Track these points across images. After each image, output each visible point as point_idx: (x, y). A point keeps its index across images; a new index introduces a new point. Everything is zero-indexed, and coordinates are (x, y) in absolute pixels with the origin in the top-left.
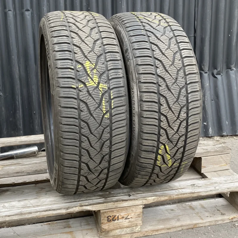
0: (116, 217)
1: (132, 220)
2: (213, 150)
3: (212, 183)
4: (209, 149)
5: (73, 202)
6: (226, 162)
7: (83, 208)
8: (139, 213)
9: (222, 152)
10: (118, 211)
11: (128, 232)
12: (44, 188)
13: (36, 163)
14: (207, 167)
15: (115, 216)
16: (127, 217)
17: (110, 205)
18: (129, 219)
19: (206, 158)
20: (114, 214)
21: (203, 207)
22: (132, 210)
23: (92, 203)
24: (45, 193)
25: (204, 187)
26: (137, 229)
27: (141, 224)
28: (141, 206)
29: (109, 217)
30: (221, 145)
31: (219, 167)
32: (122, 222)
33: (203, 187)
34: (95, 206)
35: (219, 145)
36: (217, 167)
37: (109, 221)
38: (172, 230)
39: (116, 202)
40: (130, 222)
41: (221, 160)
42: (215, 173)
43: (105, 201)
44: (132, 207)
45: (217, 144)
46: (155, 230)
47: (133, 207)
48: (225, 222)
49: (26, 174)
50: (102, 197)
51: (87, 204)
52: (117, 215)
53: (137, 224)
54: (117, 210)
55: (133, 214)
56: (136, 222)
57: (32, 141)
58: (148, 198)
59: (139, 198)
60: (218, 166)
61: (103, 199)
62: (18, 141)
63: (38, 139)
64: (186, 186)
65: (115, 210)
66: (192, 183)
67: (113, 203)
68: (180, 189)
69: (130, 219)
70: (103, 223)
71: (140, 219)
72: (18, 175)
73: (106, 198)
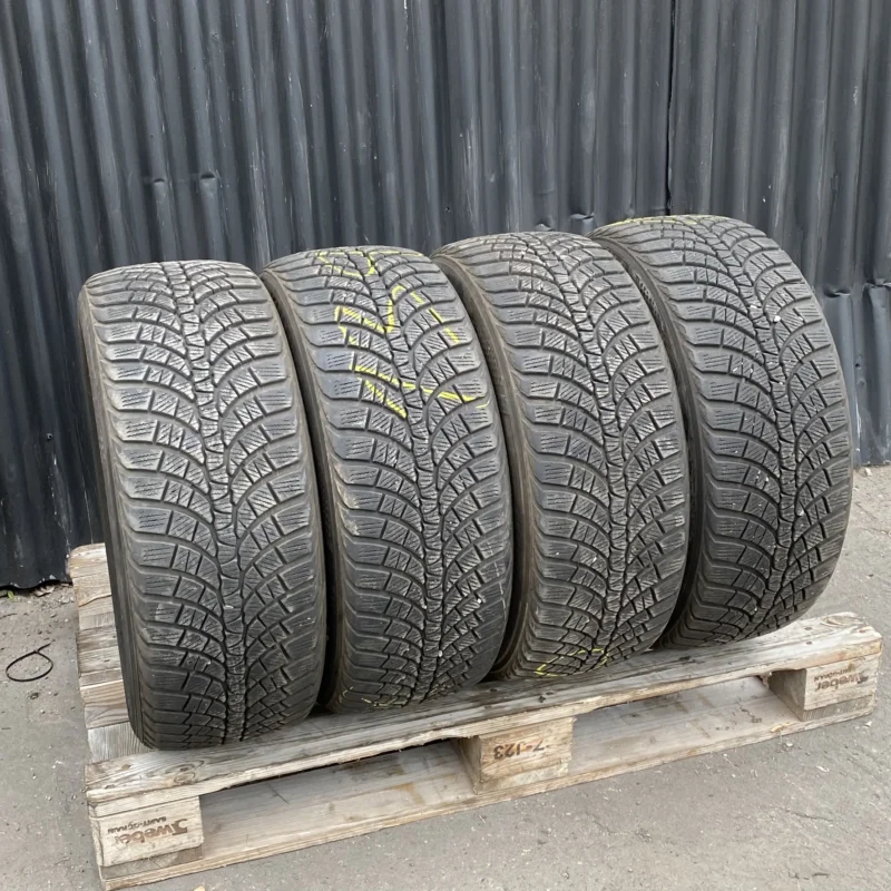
0: (515, 747)
1: (551, 751)
5: (414, 719)
7: (439, 732)
8: (565, 735)
10: (518, 734)
11: (541, 779)
15: (512, 746)
16: (538, 746)
18: (542, 749)
20: (510, 742)
21: (707, 704)
22: (550, 731)
23: (458, 719)
26: (561, 770)
27: (570, 759)
28: (570, 720)
29: (499, 750)
32: (527, 758)
37: (498, 757)
38: (639, 767)
39: (514, 714)
40: (544, 755)
43: (486, 713)
46: (601, 770)
47: (553, 723)
50: (477, 704)
51: (447, 723)
52: (517, 743)
53: (560, 759)
54: (516, 732)
55: (551, 739)
56: (558, 756)
58: (585, 701)
59: (565, 701)
61: (482, 708)
67: (507, 718)
68: (656, 670)
69: (546, 750)
70: (484, 763)
71: (568, 747)
73: (487, 704)
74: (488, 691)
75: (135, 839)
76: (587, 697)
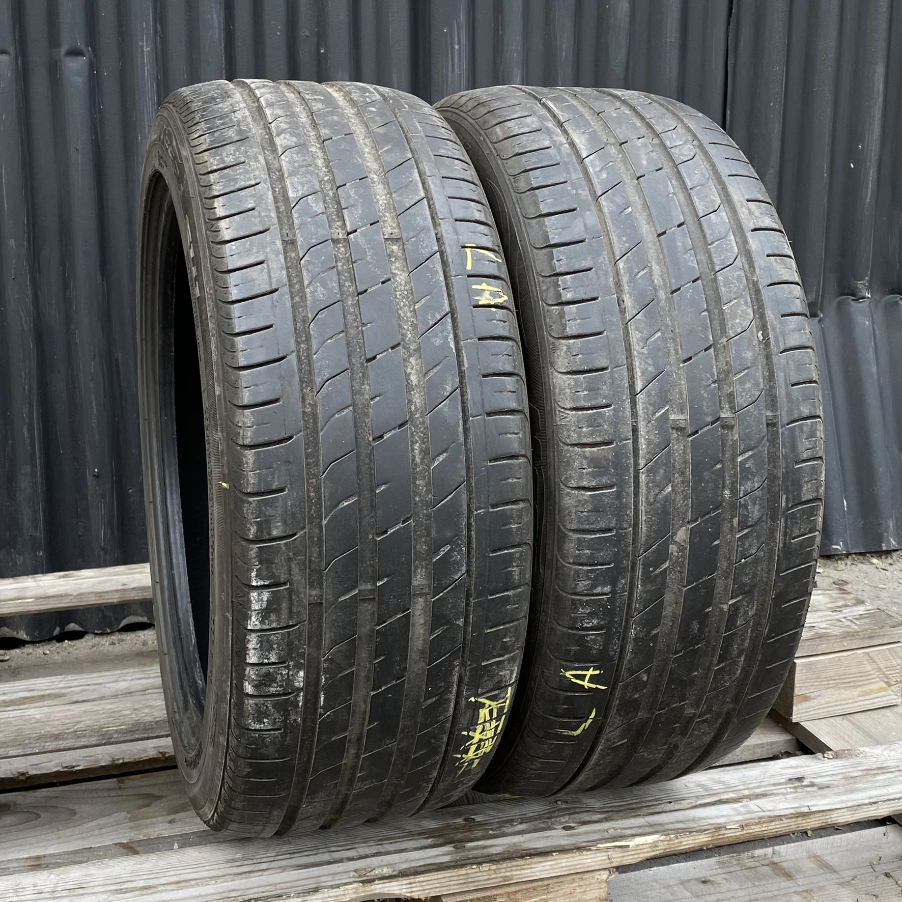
2: (837, 631)
3: (870, 772)
4: (822, 625)
5: (329, 863)
6: (886, 676)
7: (373, 887)
9: (871, 637)
12: (160, 797)
13: (130, 693)
14: (815, 698)
17: (484, 875)
19: (810, 664)
21: (825, 866)
23: (405, 866)
24: (170, 818)
25: (841, 789)
28: (604, 875)
30: (861, 609)
31: (859, 696)
33: (837, 790)
34: (421, 878)
35: (855, 608)
36: (852, 699)
39: (504, 859)
41: (869, 668)
42: (845, 723)
43: (457, 857)
44: (570, 878)
45: (846, 606)
47: (573, 881)
49: (93, 740)
50: (441, 840)
51: (386, 871)
54: (508, 894)
57: (89, 593)
58: (632, 843)
59: (596, 841)
60: (856, 692)
61: (448, 848)
62: (28, 594)
63: (114, 588)
64: (769, 785)
65: (501, 894)
66: (791, 771)
67: (494, 867)
68: (750, 797)
72: (63, 744)
73: (458, 843)
74: (460, 821)
76: (634, 836)
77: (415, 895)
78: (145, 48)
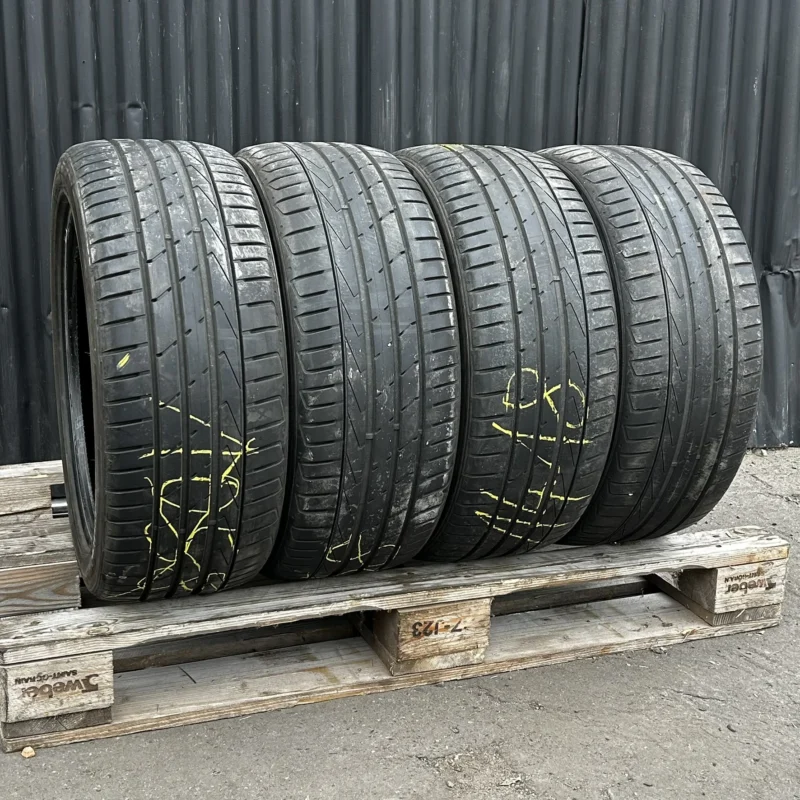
0: (433, 625)
1: (467, 633)
5: (334, 592)
7: (361, 602)
8: (482, 618)
10: (437, 613)
11: (458, 664)
15: (431, 623)
16: (457, 626)
17: (420, 598)
18: (460, 630)
20: (429, 619)
22: (468, 611)
26: (478, 655)
27: (487, 644)
28: (488, 601)
32: (445, 638)
34: (387, 598)
37: (417, 635)
39: (433, 590)
44: (469, 602)
46: (517, 660)
47: (471, 603)
48: (672, 642)
50: (396, 582)
52: (436, 620)
53: (477, 643)
54: (435, 609)
55: (469, 620)
56: (476, 639)
58: (505, 582)
61: (401, 585)
64: (582, 557)
65: (432, 610)
66: (596, 550)
67: (427, 594)
68: (571, 562)
69: (463, 632)
70: (403, 640)
71: (485, 630)
73: (406, 584)
75: (43, 693)
76: (505, 579)
77: (384, 608)
78: (181, 103)
